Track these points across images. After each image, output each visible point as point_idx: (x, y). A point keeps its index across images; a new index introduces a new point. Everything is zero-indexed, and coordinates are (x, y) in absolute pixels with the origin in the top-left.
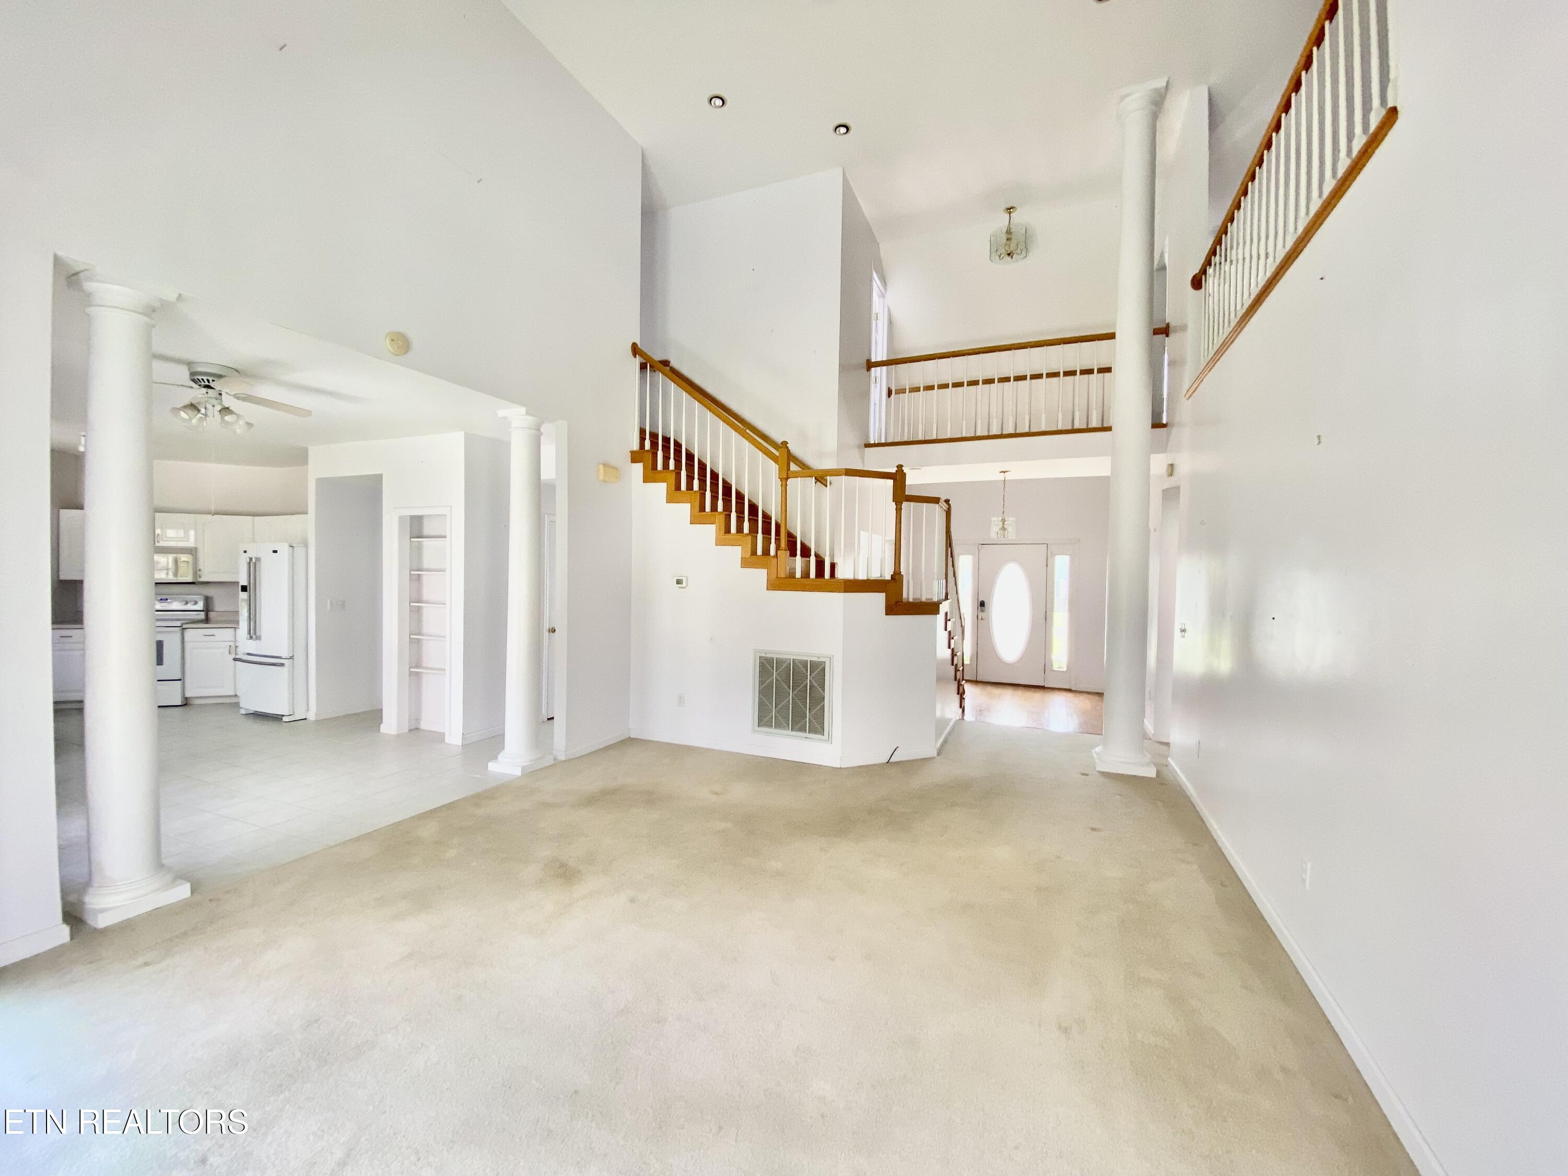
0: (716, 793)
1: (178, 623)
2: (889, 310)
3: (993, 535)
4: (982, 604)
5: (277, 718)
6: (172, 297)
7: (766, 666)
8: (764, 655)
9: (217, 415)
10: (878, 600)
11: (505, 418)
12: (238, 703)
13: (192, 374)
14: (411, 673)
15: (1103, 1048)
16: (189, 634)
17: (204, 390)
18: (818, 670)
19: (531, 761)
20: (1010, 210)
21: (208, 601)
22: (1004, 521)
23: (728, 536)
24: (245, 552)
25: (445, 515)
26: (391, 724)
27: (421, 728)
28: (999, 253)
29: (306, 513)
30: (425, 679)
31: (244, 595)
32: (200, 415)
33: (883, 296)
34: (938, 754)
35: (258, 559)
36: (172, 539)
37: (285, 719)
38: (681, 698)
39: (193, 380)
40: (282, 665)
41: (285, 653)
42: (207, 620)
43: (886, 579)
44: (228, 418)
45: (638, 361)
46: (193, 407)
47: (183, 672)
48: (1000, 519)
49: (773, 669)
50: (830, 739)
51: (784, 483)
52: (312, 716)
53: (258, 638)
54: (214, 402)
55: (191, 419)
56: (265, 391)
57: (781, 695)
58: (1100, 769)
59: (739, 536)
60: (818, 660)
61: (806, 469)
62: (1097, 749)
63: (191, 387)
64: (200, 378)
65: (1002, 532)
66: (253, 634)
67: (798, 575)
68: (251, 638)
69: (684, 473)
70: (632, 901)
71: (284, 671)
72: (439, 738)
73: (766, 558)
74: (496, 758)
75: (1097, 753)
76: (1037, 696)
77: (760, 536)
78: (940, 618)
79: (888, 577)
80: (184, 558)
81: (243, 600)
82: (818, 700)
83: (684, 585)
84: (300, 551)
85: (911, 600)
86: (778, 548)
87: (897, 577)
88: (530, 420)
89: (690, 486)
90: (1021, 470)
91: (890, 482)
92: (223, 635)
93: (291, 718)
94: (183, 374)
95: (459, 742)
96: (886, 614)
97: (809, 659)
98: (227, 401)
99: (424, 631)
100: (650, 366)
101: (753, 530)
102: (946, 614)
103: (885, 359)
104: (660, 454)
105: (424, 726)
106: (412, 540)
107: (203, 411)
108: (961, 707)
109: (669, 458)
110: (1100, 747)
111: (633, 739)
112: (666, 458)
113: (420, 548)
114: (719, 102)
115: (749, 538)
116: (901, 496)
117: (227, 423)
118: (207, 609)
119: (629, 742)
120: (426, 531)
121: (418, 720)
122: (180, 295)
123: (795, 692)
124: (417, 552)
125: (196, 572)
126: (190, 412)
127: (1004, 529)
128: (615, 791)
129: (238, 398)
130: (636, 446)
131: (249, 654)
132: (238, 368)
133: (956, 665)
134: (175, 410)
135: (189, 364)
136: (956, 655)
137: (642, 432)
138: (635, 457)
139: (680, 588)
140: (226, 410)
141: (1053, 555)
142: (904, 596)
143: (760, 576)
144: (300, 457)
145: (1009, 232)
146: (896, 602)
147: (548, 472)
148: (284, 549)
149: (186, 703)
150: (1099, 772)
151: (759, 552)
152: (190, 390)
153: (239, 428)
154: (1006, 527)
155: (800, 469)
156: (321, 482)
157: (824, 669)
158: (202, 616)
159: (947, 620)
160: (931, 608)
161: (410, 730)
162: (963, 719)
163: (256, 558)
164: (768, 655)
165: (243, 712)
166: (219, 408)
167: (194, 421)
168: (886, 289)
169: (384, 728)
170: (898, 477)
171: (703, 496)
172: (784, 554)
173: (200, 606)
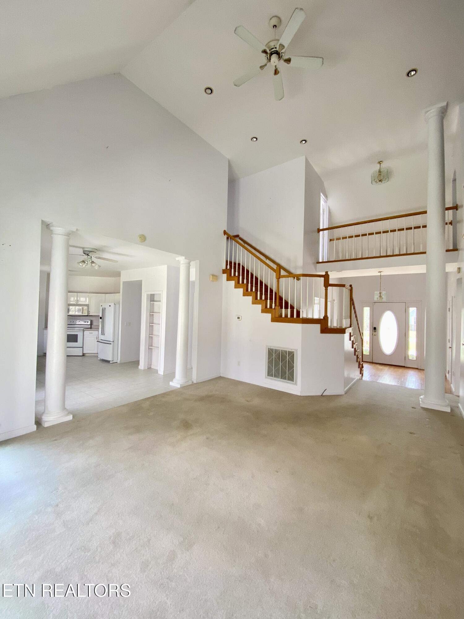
0: (248, 401)
1: (82, 329)
2: (329, 207)
3: (375, 299)
4: (375, 328)
5: (108, 362)
6: (75, 230)
7: (271, 352)
8: (270, 348)
9: (90, 263)
10: (318, 327)
11: (178, 260)
12: (98, 356)
13: (84, 251)
14: (149, 348)
15: (386, 528)
16: (85, 332)
17: (87, 256)
18: (291, 355)
19: (184, 382)
20: (380, 163)
21: (91, 322)
22: (380, 293)
23: (257, 301)
24: (102, 306)
25: (160, 294)
26: (142, 366)
27: (152, 368)
28: (375, 181)
29: (119, 293)
30: (153, 351)
31: (101, 320)
32: (86, 264)
33: (326, 202)
34: (345, 394)
35: (105, 308)
36: (82, 302)
37: (111, 362)
38: (239, 362)
39: (84, 253)
40: (111, 344)
41: (112, 341)
42: (91, 328)
43: (321, 318)
44: (93, 265)
45: (226, 236)
46: (84, 262)
47: (83, 345)
48: (379, 292)
49: (273, 353)
50: (296, 384)
51: (278, 280)
52: (119, 361)
53: (104, 335)
54: (89, 259)
55: (82, 266)
56: (105, 255)
57: (277, 364)
58: (421, 406)
59: (261, 301)
60: (291, 351)
61: (290, 274)
62: (422, 397)
63: (83, 255)
64: (86, 252)
65: (380, 298)
66: (103, 333)
67: (283, 316)
68: (102, 334)
69: (241, 277)
70: (207, 438)
71: (111, 346)
72: (156, 371)
73: (270, 309)
74: (172, 380)
75: (421, 398)
76: (400, 370)
77: (269, 301)
78: (347, 336)
79: (322, 318)
80: (85, 308)
81: (100, 322)
82: (291, 367)
83: (240, 319)
84: (117, 306)
85: (332, 327)
86: (275, 306)
87: (326, 317)
88: (187, 261)
89: (243, 282)
90: (388, 271)
91: (323, 279)
92: (95, 333)
93: (113, 362)
94: (81, 251)
95: (162, 374)
96: (321, 333)
97: (288, 350)
98: (94, 259)
99: (154, 333)
100: (230, 238)
101: (266, 298)
102: (350, 333)
103: (327, 227)
104: (233, 270)
105: (152, 367)
106: (151, 302)
107: (86, 262)
108: (361, 374)
109: (236, 272)
110: (423, 396)
111: (222, 377)
112: (235, 271)
113: (153, 305)
114: (255, 139)
115: (264, 302)
116: (327, 284)
117: (93, 266)
118: (91, 324)
119: (220, 378)
120: (155, 299)
121: (151, 365)
122: (77, 229)
123: (282, 363)
124: (152, 306)
125: (88, 312)
126: (82, 263)
127: (380, 296)
128: (210, 396)
129: (96, 258)
130: (224, 268)
131: (102, 340)
132: (97, 249)
133: (357, 355)
134: (79, 263)
135: (83, 248)
136: (357, 351)
137: (227, 261)
138: (224, 272)
139: (239, 320)
140: (93, 262)
141: (408, 307)
142: (329, 325)
143: (269, 316)
144: (118, 274)
145: (380, 171)
146: (325, 328)
147: (193, 278)
148: (112, 305)
149: (84, 355)
150: (421, 407)
151: (268, 307)
152: (83, 256)
153: (96, 267)
154: (381, 296)
155: (288, 274)
156: (124, 283)
157: (294, 354)
158: (90, 326)
159: (350, 336)
160: (341, 331)
161: (148, 368)
162: (362, 379)
163: (104, 308)
164: (271, 348)
165: (99, 359)
166: (91, 261)
167: (84, 266)
168: (327, 200)
169: (140, 367)
170: (326, 277)
171: (247, 286)
172: (278, 308)
173: (89, 323)
